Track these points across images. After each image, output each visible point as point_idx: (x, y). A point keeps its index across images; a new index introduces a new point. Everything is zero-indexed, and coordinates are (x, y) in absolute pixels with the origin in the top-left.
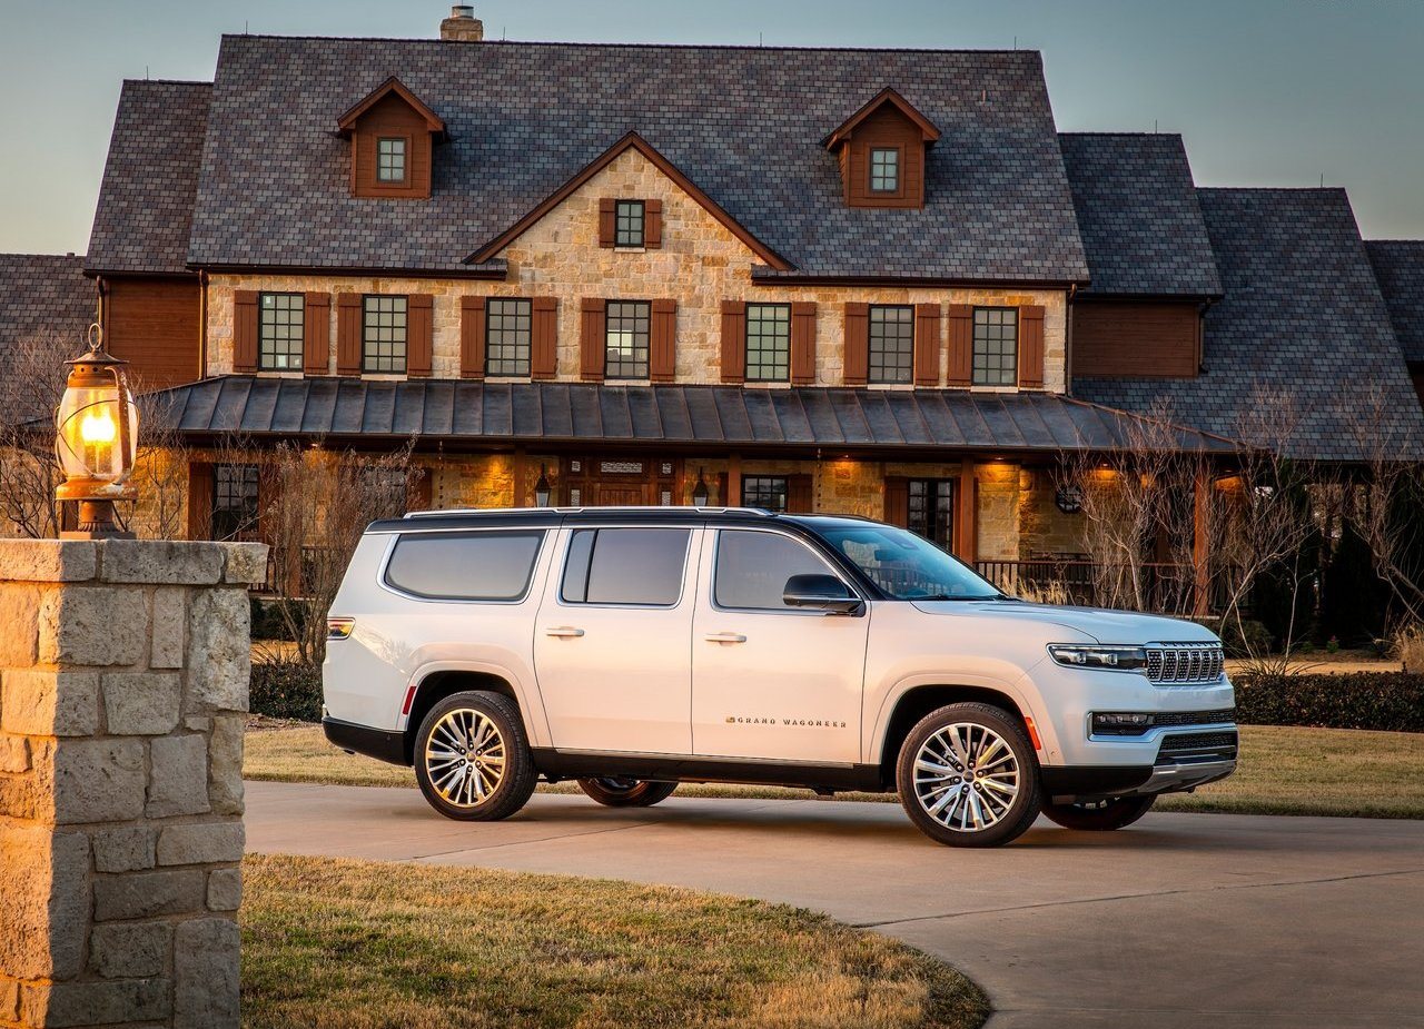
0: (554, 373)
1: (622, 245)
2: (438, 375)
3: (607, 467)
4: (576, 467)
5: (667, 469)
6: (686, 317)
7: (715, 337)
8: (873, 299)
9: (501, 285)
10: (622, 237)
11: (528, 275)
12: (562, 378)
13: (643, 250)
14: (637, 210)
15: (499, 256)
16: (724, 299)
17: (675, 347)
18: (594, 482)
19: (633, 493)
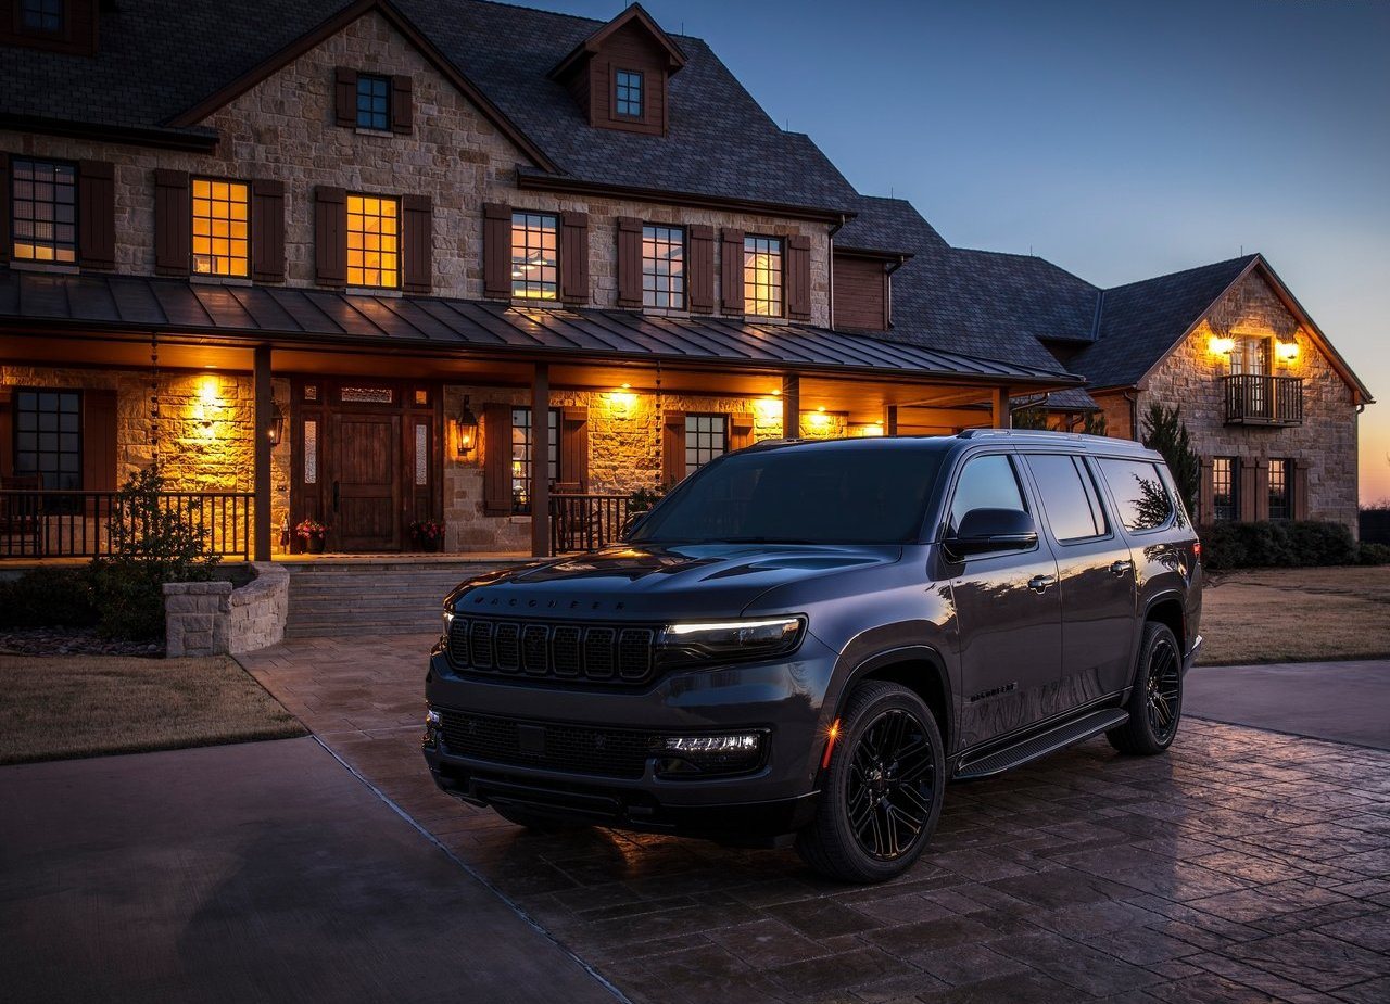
0: (279, 276)
1: (364, 127)
2: (125, 270)
3: (348, 395)
4: (310, 392)
5: (421, 397)
6: (442, 219)
7: (475, 245)
8: (646, 216)
9: (211, 160)
10: (363, 118)
11: (244, 152)
12: (293, 282)
13: (391, 135)
14: (380, 88)
15: (205, 123)
16: (487, 201)
17: (431, 253)
18: (335, 412)
19: (381, 426)
